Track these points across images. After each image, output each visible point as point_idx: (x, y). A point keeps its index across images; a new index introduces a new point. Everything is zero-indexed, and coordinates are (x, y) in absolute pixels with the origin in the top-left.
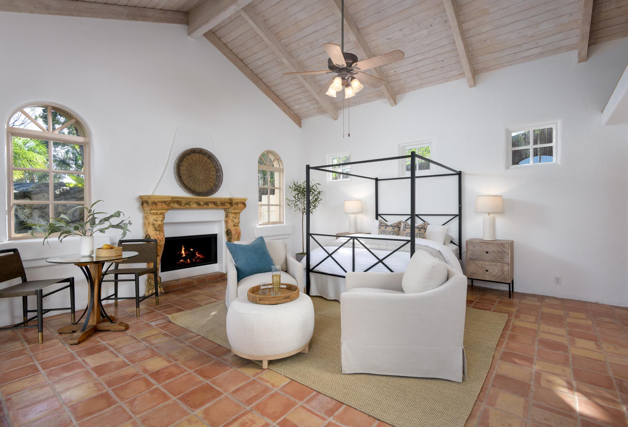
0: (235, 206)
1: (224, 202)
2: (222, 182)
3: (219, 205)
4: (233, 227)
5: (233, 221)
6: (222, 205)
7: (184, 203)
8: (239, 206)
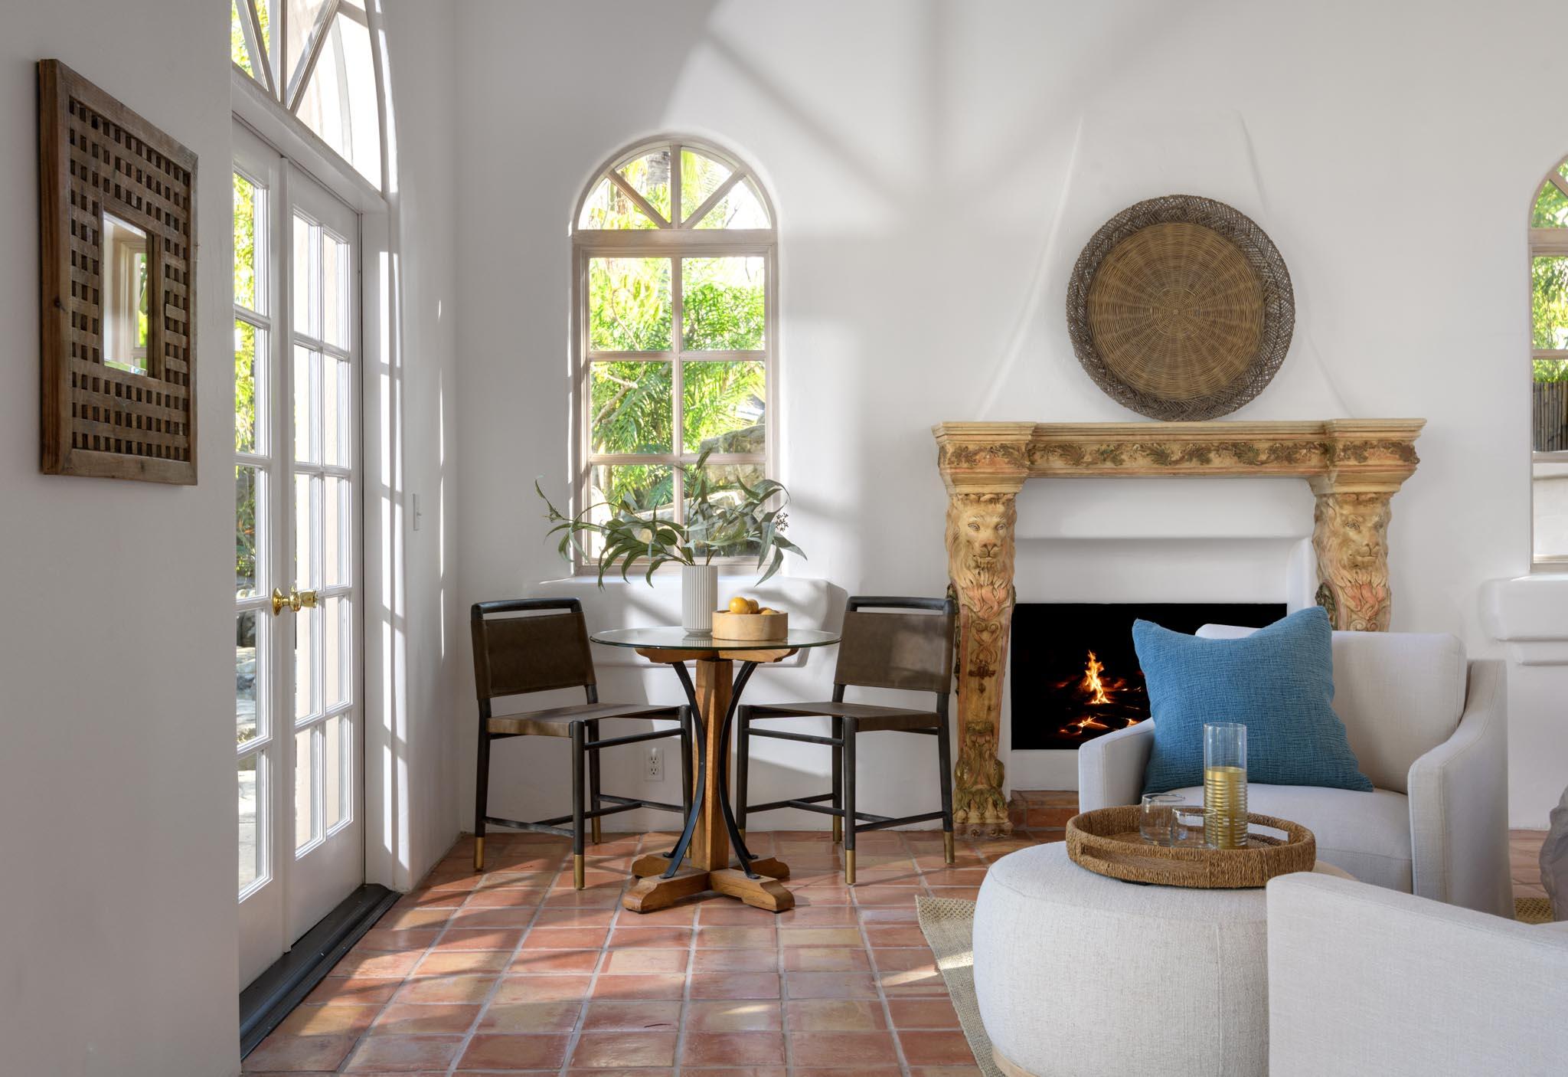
0: (1346, 463)
1: (1290, 444)
2: (1287, 348)
3: (1263, 457)
4: (1345, 573)
5: (1346, 541)
6: (1277, 458)
7: (1090, 454)
8: (1370, 462)
